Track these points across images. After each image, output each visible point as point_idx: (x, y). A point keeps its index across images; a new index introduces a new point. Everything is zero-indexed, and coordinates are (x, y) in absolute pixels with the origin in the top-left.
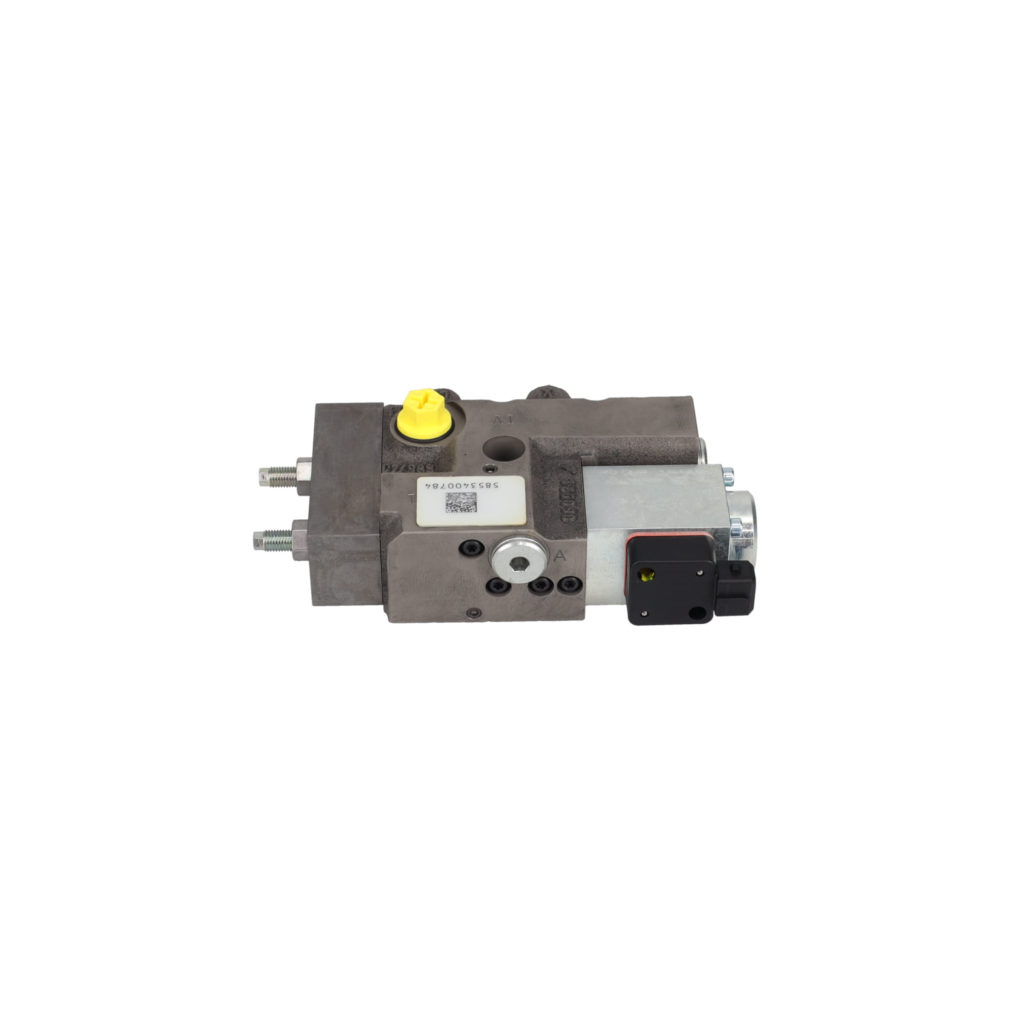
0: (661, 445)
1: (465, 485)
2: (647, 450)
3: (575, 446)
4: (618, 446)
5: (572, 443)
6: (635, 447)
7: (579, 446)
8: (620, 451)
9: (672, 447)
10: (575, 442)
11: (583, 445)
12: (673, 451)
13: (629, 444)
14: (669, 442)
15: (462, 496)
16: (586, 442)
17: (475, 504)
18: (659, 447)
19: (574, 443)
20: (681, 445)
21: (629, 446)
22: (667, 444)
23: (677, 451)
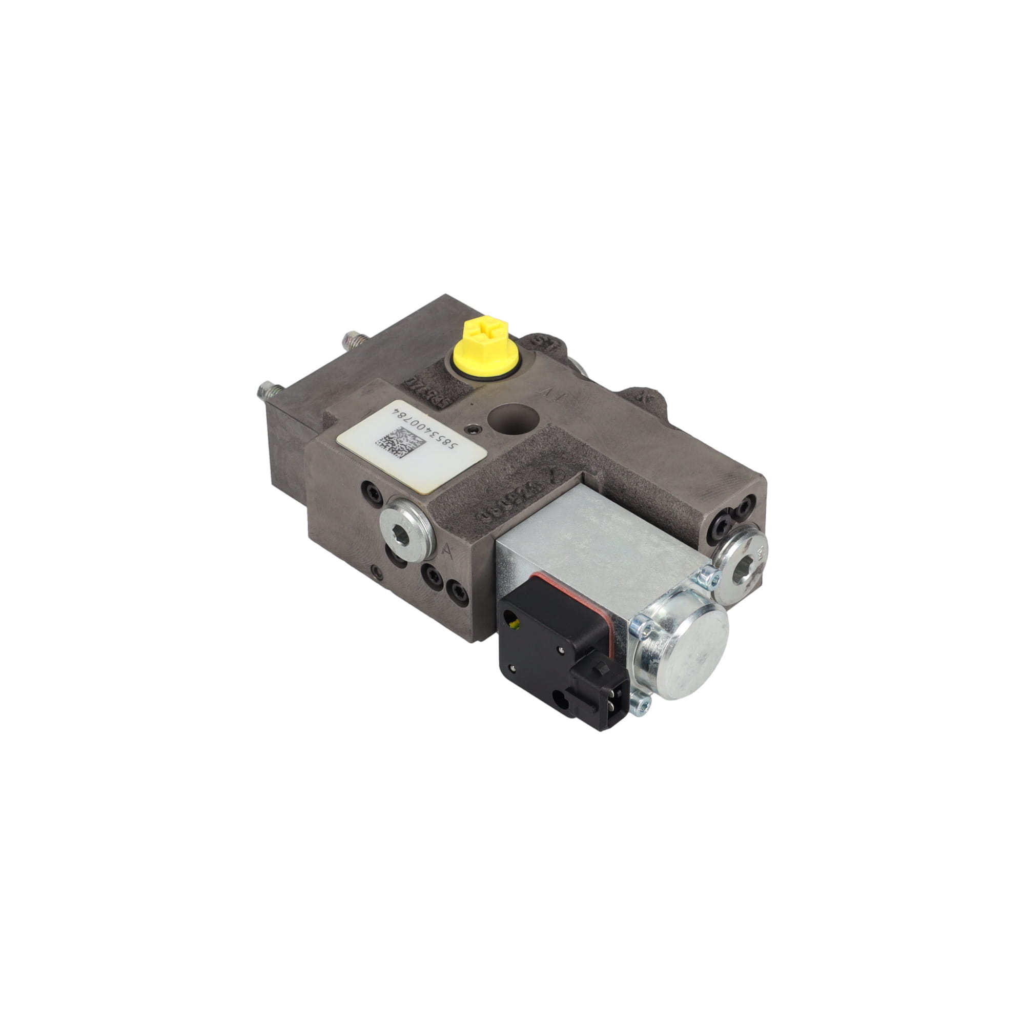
0: (666, 503)
1: (428, 429)
2: (651, 502)
3: (585, 456)
4: (625, 480)
5: (585, 452)
6: (640, 491)
7: (589, 459)
8: (625, 488)
9: (675, 512)
10: (588, 452)
11: (594, 460)
12: (676, 518)
13: (637, 485)
14: (675, 505)
15: (410, 438)
16: (598, 459)
17: (410, 451)
18: (663, 505)
19: (586, 453)
20: (684, 514)
21: (635, 487)
22: (672, 506)
23: (679, 519)
